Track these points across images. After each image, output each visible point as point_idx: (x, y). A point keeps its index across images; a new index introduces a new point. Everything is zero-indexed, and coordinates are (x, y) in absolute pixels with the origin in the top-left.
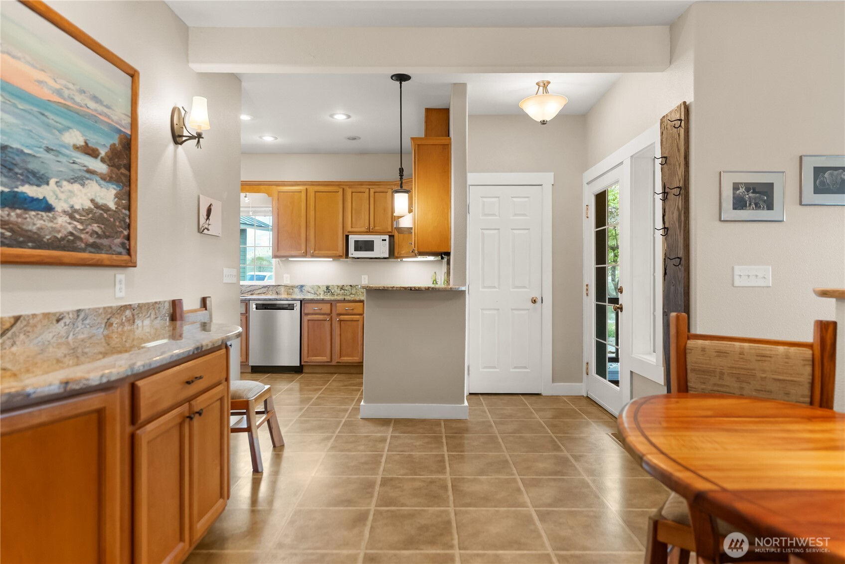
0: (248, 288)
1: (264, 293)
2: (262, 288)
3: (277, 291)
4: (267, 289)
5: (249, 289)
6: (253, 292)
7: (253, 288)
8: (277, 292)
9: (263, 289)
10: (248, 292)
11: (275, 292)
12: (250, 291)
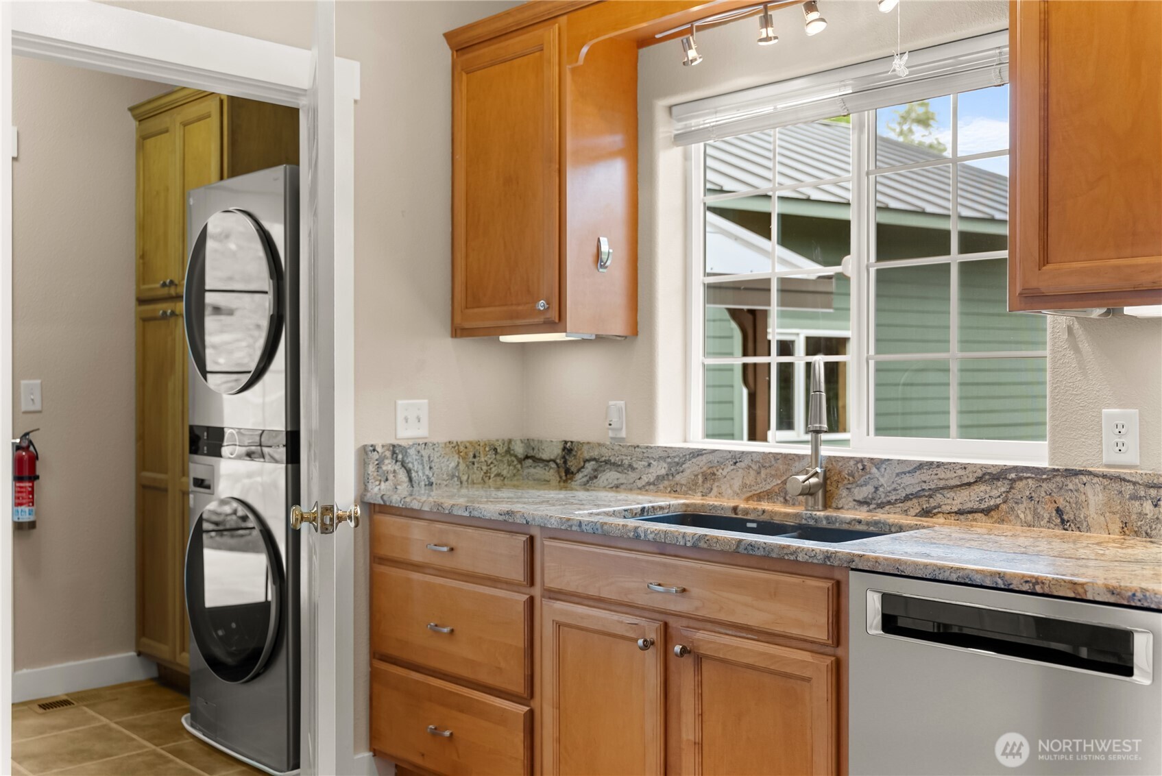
0: (907, 480)
1: (987, 512)
2: (979, 480)
3: (1061, 503)
4: (1003, 487)
5: (911, 483)
6: (933, 503)
7: (931, 480)
8: (1059, 511)
9: (981, 489)
10: (907, 498)
11: (1047, 511)
12: (916, 495)
